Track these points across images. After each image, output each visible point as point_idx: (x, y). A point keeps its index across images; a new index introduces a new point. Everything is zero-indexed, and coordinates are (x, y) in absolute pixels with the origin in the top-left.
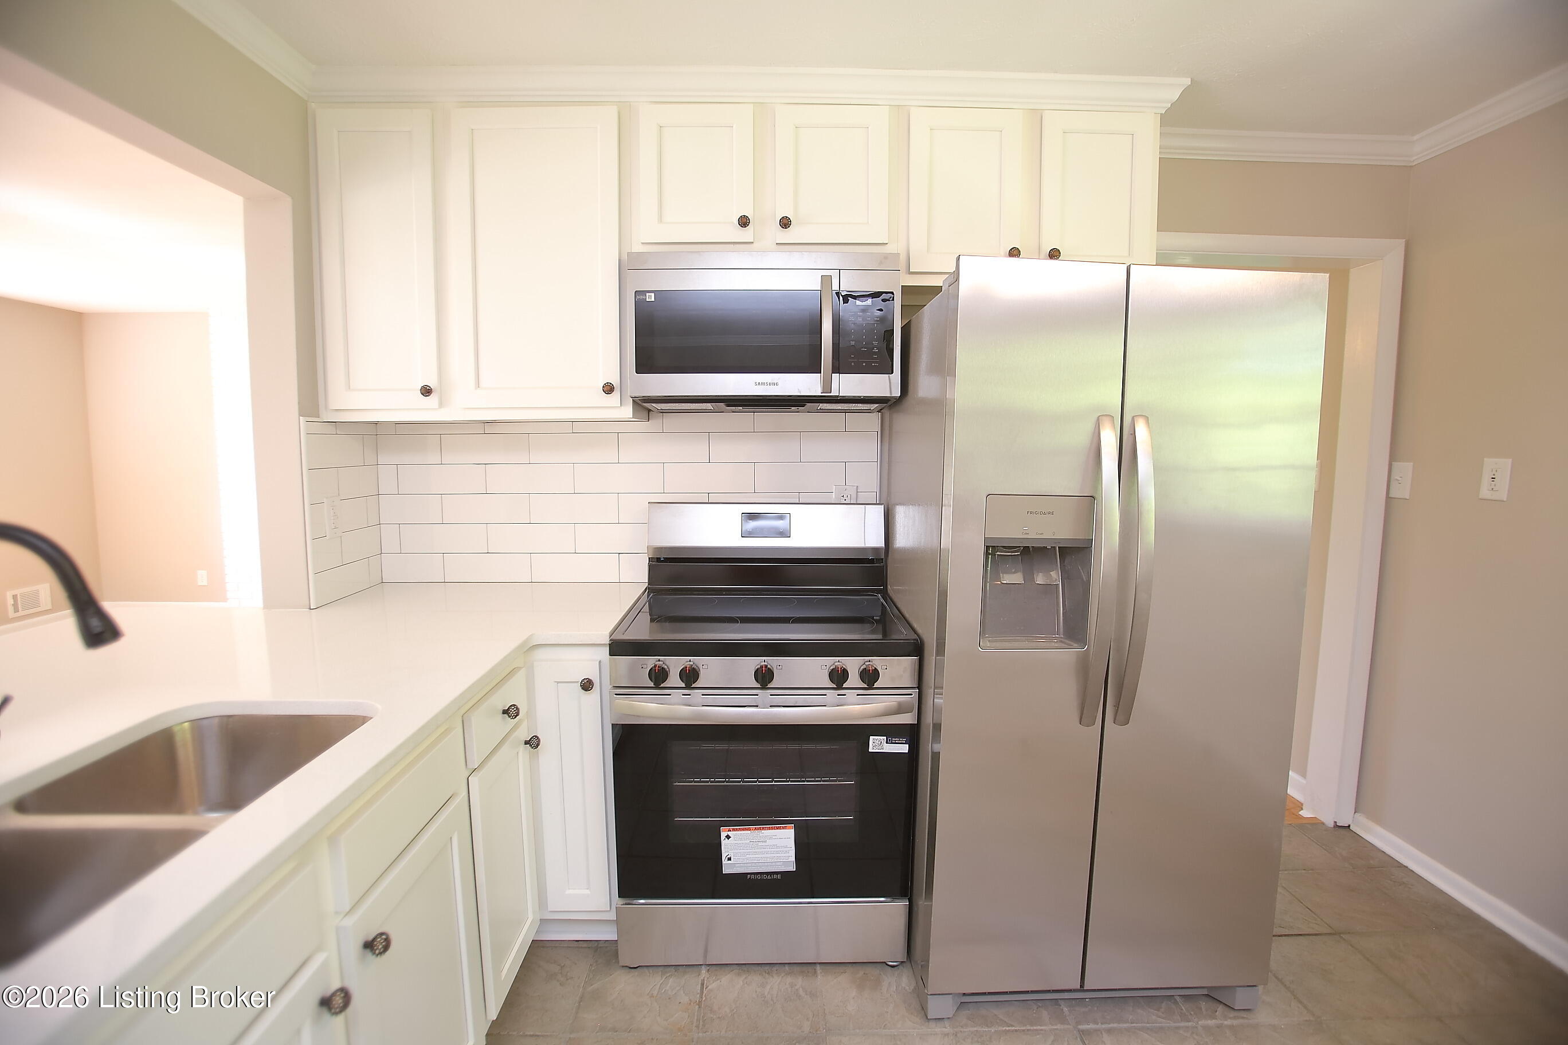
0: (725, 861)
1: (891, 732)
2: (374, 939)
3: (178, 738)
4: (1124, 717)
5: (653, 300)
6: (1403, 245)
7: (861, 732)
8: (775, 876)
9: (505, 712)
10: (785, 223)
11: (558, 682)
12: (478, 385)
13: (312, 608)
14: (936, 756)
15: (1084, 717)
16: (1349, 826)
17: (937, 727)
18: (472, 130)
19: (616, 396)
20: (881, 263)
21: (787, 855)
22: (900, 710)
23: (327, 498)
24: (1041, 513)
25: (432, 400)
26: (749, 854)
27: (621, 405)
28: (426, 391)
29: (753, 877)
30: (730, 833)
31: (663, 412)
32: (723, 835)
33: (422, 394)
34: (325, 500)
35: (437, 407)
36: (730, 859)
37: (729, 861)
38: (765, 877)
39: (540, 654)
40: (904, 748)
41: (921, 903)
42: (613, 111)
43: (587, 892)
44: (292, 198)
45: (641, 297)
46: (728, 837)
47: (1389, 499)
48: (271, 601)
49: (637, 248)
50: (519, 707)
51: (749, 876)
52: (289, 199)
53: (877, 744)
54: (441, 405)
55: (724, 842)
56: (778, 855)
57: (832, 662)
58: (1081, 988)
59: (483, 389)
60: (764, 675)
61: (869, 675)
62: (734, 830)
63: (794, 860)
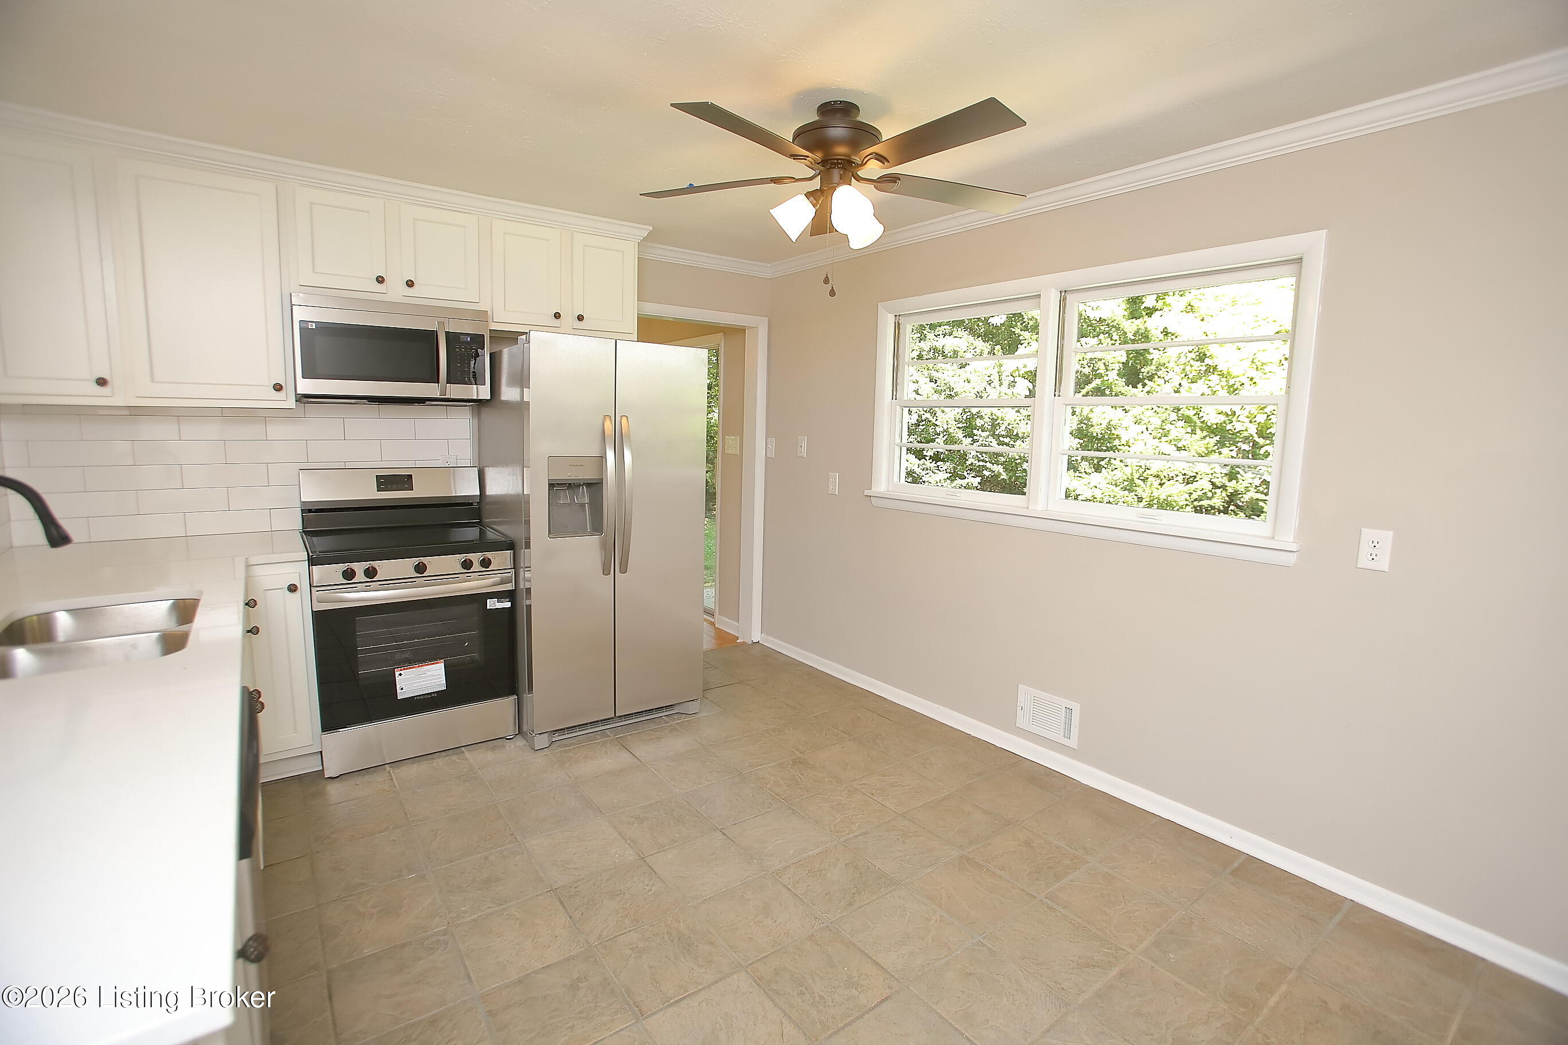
0: (399, 691)
1: (499, 595)
4: (624, 570)
5: (314, 327)
6: (768, 321)
7: (481, 598)
8: (433, 695)
9: (247, 604)
10: (410, 284)
11: (267, 590)
14: (529, 607)
15: (606, 572)
16: (759, 641)
17: (528, 590)
19: (283, 392)
21: (440, 680)
22: (502, 582)
25: (105, 390)
26: (414, 683)
27: (286, 399)
28: (101, 384)
29: (418, 698)
30: (401, 672)
31: (306, 403)
32: (397, 674)
33: (98, 384)
35: (109, 396)
36: (402, 689)
37: (402, 691)
38: (426, 697)
40: (508, 605)
41: (526, 696)
43: (296, 734)
45: (306, 325)
46: (400, 675)
51: (415, 698)
53: (492, 604)
54: (114, 395)
55: (398, 678)
56: (435, 681)
57: (462, 557)
58: (615, 716)
59: (156, 382)
60: (420, 569)
61: (486, 563)
62: (404, 669)
63: (445, 682)
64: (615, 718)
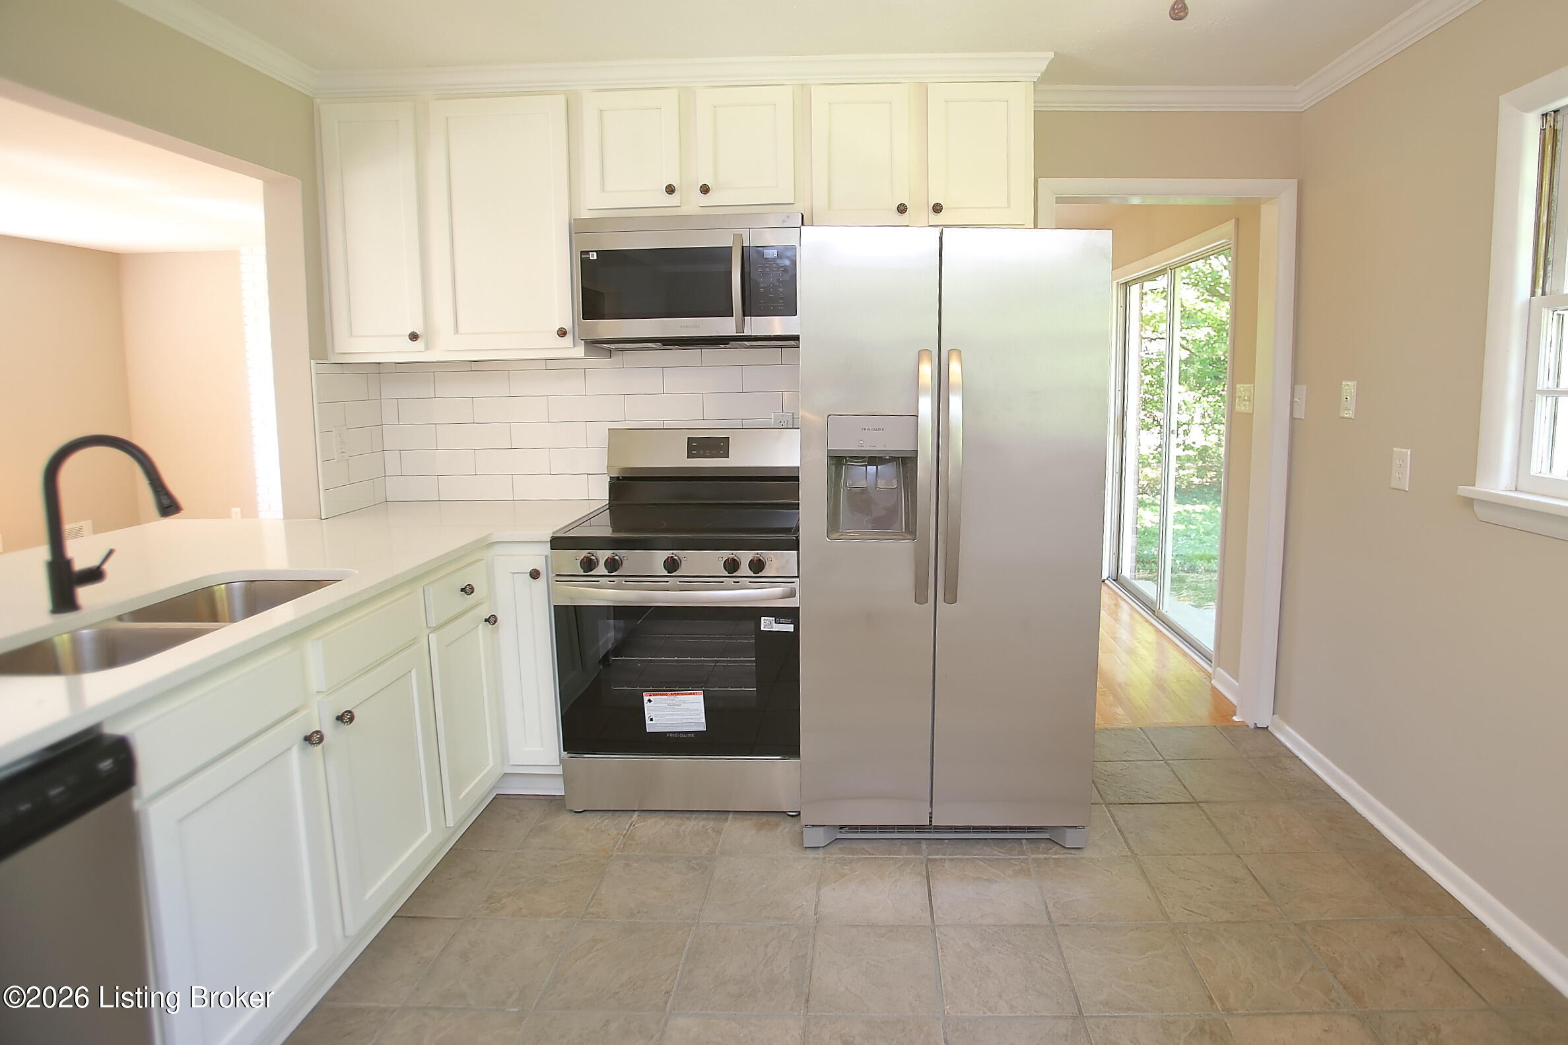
0: (648, 722)
1: (779, 614)
2: (343, 715)
3: (217, 595)
4: (952, 598)
5: (595, 258)
6: (1297, 183)
7: (754, 614)
8: (689, 735)
9: (462, 590)
10: (705, 190)
11: (514, 573)
12: (457, 331)
13: (323, 518)
15: (921, 597)
16: (1267, 728)
18: (447, 118)
19: (569, 338)
20: (784, 221)
21: (698, 717)
22: (785, 595)
23: (335, 427)
24: (874, 429)
25: (419, 344)
26: (667, 715)
27: (574, 346)
28: (414, 337)
29: (671, 735)
30: (651, 698)
31: (623, 350)
32: (646, 699)
33: (410, 339)
34: (333, 429)
35: (423, 350)
36: (651, 720)
37: (652, 722)
38: (681, 735)
39: (498, 549)
40: (790, 628)
42: (561, 99)
43: (541, 749)
44: (302, 181)
45: (586, 256)
46: (650, 701)
47: (1293, 419)
48: (289, 513)
49: (586, 215)
50: (474, 586)
51: (668, 735)
52: (300, 181)
53: (767, 624)
54: (427, 348)
55: (646, 705)
56: (692, 717)
57: (726, 554)
58: (931, 825)
59: (461, 334)
60: (672, 565)
61: (757, 566)
62: (654, 695)
63: (704, 721)
64: (930, 828)
